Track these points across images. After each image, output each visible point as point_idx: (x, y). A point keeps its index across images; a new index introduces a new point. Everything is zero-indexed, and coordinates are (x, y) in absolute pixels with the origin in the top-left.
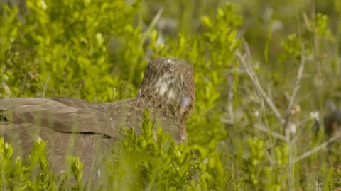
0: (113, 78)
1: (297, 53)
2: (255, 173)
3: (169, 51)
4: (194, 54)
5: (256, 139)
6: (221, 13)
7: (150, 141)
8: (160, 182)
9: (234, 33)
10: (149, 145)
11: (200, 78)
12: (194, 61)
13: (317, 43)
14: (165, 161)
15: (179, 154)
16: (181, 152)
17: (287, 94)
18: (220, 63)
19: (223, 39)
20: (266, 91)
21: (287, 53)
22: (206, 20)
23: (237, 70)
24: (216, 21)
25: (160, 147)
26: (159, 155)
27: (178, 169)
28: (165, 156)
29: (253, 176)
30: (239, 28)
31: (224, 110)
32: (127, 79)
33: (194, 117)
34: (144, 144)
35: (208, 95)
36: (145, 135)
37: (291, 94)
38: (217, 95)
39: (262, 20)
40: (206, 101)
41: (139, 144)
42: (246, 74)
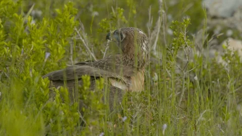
0: (7, 42)
1: (107, 29)
2: (86, 94)
3: (38, 28)
4: (51, 29)
5: (86, 75)
6: (66, 6)
7: (28, 77)
8: (34, 99)
9: (73, 18)
10: (27, 79)
11: (55, 42)
12: (51, 33)
13: (119, 23)
14: (37, 87)
15: (44, 84)
16: (45, 83)
17: (102, 51)
18: (66, 34)
19: (67, 21)
20: (90, 49)
21: (102, 28)
22: (58, 11)
23: (75, 38)
24: (63, 11)
25: (33, 80)
26: (33, 84)
27: (43, 92)
28: (37, 84)
29: (84, 96)
30: (76, 15)
31: (68, 59)
32: (15, 43)
33: (52, 64)
34: (25, 78)
35: (59, 51)
36: (25, 74)
37: (104, 51)
38: (64, 52)
39: (87, 11)
40: (58, 54)
41: (22, 78)
42: (80, 40)
